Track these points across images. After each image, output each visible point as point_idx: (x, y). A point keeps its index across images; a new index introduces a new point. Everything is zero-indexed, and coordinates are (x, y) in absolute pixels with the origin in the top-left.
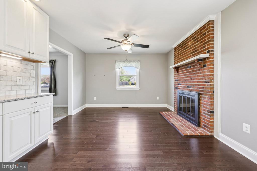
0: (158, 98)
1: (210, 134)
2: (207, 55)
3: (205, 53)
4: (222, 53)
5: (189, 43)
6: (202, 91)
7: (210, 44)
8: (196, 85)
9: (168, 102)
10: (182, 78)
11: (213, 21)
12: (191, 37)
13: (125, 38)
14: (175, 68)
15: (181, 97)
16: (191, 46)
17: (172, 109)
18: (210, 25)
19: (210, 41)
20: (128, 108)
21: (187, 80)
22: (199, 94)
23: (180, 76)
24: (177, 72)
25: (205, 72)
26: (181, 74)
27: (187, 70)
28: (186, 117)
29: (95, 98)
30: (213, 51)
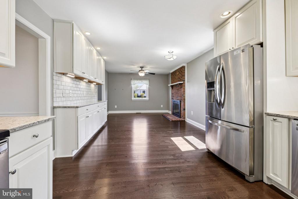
0: (162, 106)
1: (183, 120)
2: (182, 82)
3: (181, 81)
4: (187, 82)
5: (177, 73)
6: (181, 99)
7: (183, 77)
8: (179, 96)
9: (168, 109)
10: (175, 92)
11: (185, 66)
12: (178, 70)
13: (141, 69)
14: (171, 86)
15: (174, 104)
16: (178, 75)
17: (170, 112)
18: (183, 67)
19: (183, 75)
20: (140, 113)
21: (177, 94)
22: (180, 101)
23: (173, 91)
24: (173, 89)
25: (182, 90)
26: (175, 90)
27: (176, 88)
28: (176, 115)
29: (116, 107)
30: (184, 80)
